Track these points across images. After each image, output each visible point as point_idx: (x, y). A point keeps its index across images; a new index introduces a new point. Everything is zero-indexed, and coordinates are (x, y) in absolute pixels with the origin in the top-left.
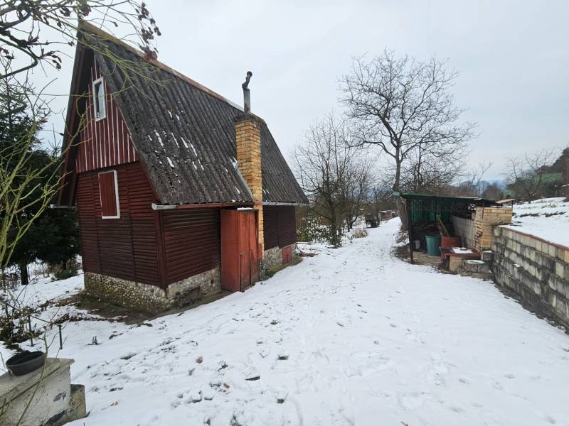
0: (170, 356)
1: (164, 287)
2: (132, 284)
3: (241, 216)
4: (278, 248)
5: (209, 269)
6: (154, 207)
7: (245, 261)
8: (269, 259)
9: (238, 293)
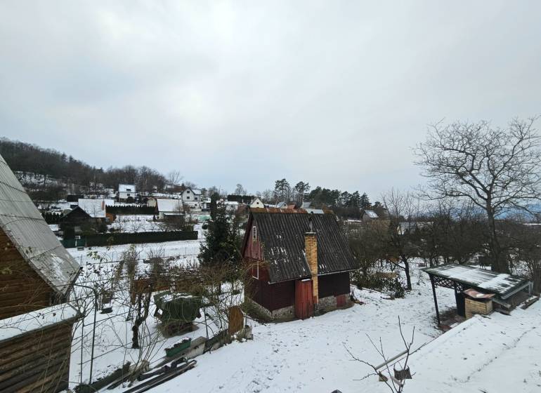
0: (270, 336)
1: (271, 311)
2: (261, 307)
3: (303, 284)
4: (333, 297)
5: (290, 305)
6: (269, 283)
7: (305, 305)
8: (326, 303)
9: (301, 320)
